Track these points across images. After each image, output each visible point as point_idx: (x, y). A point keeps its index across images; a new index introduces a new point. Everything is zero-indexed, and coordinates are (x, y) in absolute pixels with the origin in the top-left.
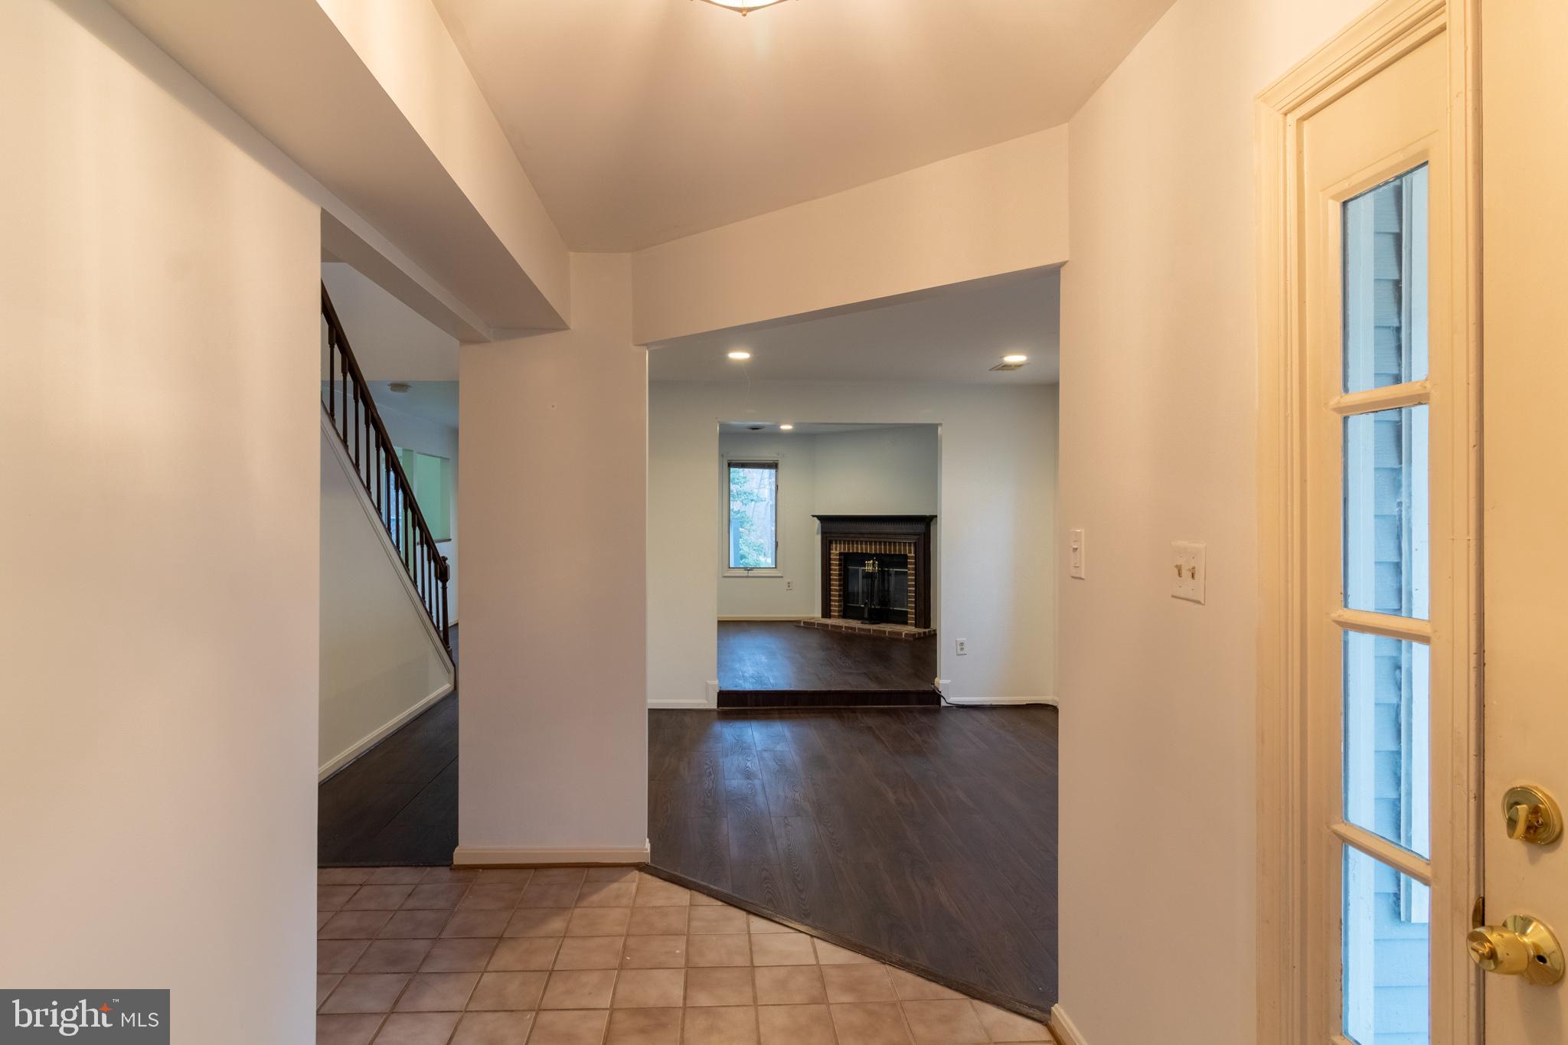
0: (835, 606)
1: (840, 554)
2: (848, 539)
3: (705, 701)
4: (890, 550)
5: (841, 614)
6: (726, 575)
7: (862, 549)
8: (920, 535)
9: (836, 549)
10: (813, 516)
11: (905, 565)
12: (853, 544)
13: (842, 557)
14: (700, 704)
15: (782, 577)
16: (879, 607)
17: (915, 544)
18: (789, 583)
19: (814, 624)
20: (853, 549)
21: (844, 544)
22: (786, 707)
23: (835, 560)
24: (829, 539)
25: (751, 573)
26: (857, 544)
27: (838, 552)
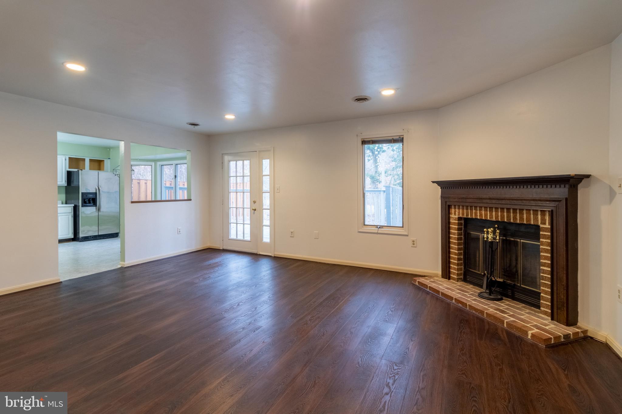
0: (454, 269)
1: (460, 219)
2: (467, 204)
4: (515, 218)
5: (462, 277)
6: (360, 230)
7: (481, 215)
8: (560, 201)
9: (455, 214)
10: (433, 182)
11: (537, 237)
12: (471, 210)
13: (463, 222)
15: (407, 235)
16: (501, 280)
17: (552, 213)
18: (413, 241)
20: (471, 214)
21: (463, 209)
23: (454, 224)
24: (448, 204)
25: (381, 231)
26: (476, 210)
27: (457, 217)
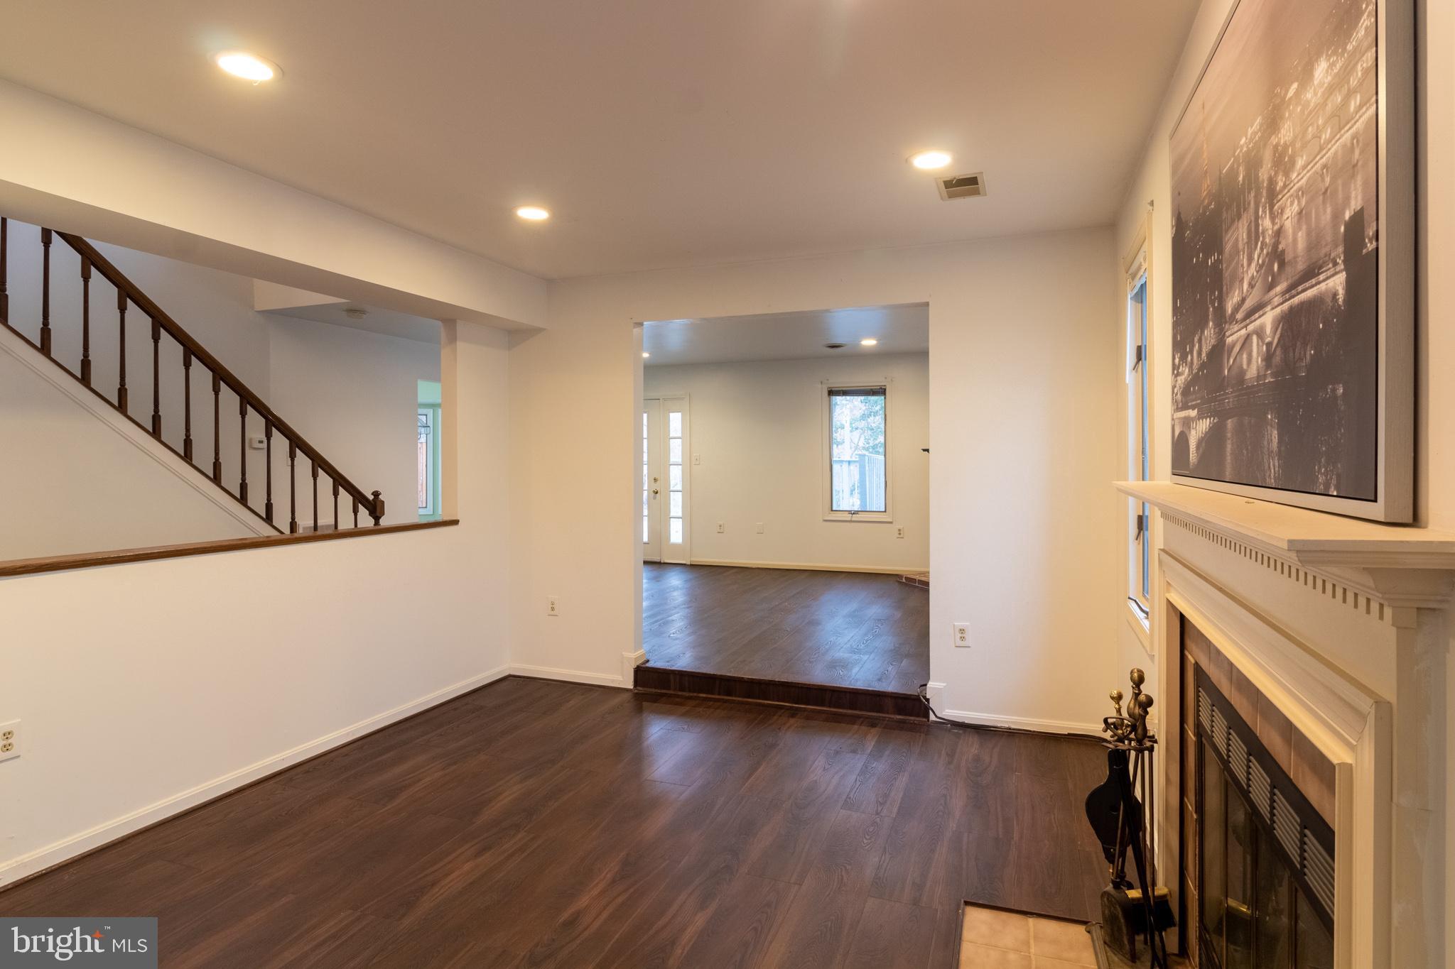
3: (620, 678)
6: (826, 518)
10: (923, 450)
14: (613, 681)
15: (891, 523)
18: (899, 530)
19: (914, 580)
22: (717, 697)
25: (855, 517)
